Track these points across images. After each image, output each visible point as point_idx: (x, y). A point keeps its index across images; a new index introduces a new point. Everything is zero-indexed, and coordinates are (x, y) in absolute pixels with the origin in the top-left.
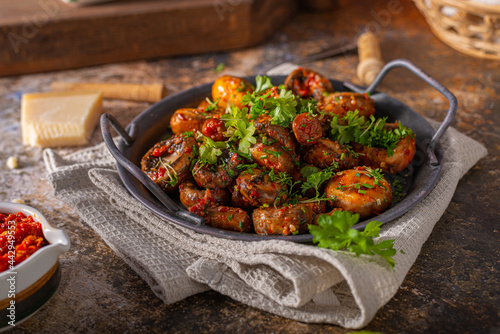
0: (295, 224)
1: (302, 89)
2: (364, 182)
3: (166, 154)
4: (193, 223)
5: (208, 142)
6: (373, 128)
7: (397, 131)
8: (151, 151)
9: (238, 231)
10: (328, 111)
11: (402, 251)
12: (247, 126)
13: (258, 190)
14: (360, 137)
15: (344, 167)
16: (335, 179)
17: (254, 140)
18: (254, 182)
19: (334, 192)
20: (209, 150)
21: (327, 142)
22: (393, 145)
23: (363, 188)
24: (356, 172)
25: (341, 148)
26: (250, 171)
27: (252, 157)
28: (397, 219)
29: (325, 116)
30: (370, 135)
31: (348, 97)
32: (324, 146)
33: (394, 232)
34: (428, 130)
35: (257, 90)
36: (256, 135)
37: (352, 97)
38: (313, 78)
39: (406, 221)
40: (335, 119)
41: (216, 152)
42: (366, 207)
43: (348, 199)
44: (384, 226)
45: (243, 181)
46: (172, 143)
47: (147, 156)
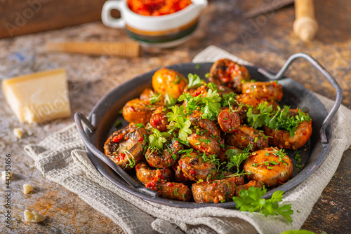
0: (222, 195)
1: (224, 77)
2: (272, 160)
3: (123, 140)
4: (149, 196)
5: (156, 131)
6: (279, 115)
7: (297, 117)
8: (111, 137)
9: (182, 200)
10: (245, 103)
11: (298, 211)
12: (185, 121)
13: (195, 169)
14: (270, 122)
15: (257, 148)
16: (251, 158)
17: (190, 132)
18: (192, 163)
19: (250, 169)
20: (157, 138)
21: (245, 129)
22: (294, 128)
23: (271, 165)
24: (266, 152)
25: (255, 133)
26: (189, 155)
27: (189, 144)
28: (295, 187)
29: (243, 107)
30: (277, 121)
31: (261, 87)
32: (242, 132)
33: (292, 197)
34: (322, 112)
35: (190, 85)
36: (191, 127)
37: (264, 86)
38: (234, 67)
39: (301, 188)
40: (250, 110)
41: (162, 140)
42: (273, 179)
43: (261, 173)
44: (286, 193)
45: (184, 162)
46: (127, 132)
47: (108, 142)
